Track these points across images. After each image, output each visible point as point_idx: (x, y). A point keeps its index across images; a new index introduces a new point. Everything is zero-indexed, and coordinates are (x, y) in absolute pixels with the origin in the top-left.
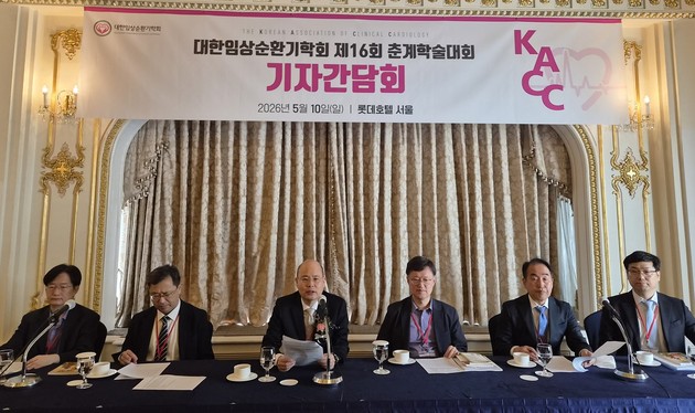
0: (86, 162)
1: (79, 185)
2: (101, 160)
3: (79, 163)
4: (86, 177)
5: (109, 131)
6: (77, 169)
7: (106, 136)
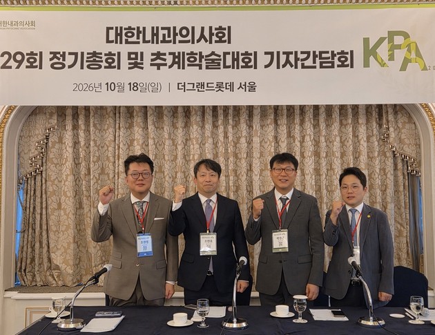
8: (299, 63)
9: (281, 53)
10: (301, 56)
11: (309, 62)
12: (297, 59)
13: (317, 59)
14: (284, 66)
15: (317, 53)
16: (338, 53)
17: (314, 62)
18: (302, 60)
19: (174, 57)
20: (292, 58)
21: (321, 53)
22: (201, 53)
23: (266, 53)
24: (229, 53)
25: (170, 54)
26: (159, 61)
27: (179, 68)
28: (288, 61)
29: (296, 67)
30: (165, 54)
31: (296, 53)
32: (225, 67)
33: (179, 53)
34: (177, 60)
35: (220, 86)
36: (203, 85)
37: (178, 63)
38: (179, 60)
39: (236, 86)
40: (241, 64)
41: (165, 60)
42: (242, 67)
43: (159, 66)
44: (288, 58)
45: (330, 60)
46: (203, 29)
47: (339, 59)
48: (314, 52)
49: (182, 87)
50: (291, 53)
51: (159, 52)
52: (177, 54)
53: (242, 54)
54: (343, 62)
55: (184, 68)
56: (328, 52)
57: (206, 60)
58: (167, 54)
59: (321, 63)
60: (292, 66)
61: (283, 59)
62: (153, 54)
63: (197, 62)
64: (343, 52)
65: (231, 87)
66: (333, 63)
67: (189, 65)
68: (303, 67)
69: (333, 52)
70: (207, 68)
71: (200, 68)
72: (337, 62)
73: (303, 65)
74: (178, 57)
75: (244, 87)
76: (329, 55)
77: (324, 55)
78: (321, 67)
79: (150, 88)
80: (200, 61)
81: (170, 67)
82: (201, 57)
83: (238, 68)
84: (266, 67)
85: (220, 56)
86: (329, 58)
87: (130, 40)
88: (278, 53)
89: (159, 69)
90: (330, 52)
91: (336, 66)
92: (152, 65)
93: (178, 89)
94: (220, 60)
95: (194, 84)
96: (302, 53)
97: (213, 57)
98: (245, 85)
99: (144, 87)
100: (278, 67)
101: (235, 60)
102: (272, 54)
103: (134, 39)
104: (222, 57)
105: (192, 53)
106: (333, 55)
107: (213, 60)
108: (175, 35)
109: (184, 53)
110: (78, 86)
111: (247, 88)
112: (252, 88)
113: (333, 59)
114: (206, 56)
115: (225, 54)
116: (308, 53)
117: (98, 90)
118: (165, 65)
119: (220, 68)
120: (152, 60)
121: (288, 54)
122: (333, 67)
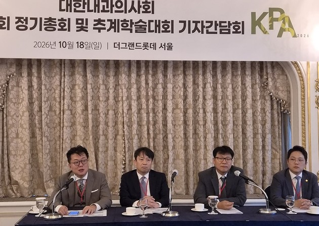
8: (205, 30)
9: (191, 22)
10: (206, 25)
11: (212, 29)
12: (203, 27)
13: (218, 27)
14: (193, 32)
15: (218, 23)
16: (233, 23)
17: (216, 29)
18: (207, 27)
19: (112, 23)
20: (199, 26)
21: (221, 22)
22: (131, 20)
23: (180, 22)
24: (152, 21)
25: (108, 20)
26: (99, 26)
27: (115, 31)
28: (196, 28)
29: (202, 33)
30: (104, 21)
31: (202, 22)
32: (150, 31)
33: (115, 20)
34: (113, 25)
35: (146, 46)
36: (133, 45)
37: (115, 28)
38: (115, 25)
39: (158, 46)
40: (162, 29)
41: (104, 25)
42: (163, 32)
43: (99, 29)
44: (196, 25)
45: (227, 28)
46: (133, 2)
47: (234, 28)
48: (216, 22)
49: (117, 45)
50: (199, 22)
51: (99, 19)
52: (113, 21)
53: (163, 22)
54: (237, 30)
55: (118, 32)
56: (225, 22)
57: (135, 26)
58: (106, 21)
59: (221, 30)
60: (199, 32)
61: (193, 26)
62: (95, 21)
63: (129, 27)
64: (236, 22)
65: (154, 46)
66: (229, 30)
67: (122, 29)
68: (208, 32)
69: (229, 22)
70: (136, 32)
71: (131, 32)
72: (232, 30)
73: (207, 31)
74: (115, 23)
75: (164, 47)
76: (227, 24)
77: (223, 24)
78: (221, 33)
79: (93, 46)
80: (131, 26)
81: (108, 30)
82: (132, 23)
83: (159, 32)
84: (181, 32)
85: (146, 23)
86: (226, 26)
87: (77, 9)
88: (189, 22)
89: (99, 32)
90: (227, 22)
91: (231, 32)
92: (94, 28)
93: (114, 47)
94: (146, 26)
95: (126, 44)
96: (207, 22)
97: (141, 24)
98: (165, 45)
99: (89, 45)
100: (189, 32)
101: (157, 26)
102: (184, 22)
103: (81, 9)
104: (147, 24)
105: (125, 20)
106: (230, 24)
107: (141, 26)
108: (112, 6)
109: (118, 20)
110: (37, 43)
111: (166, 48)
112: (170, 47)
113: (229, 27)
114: (136, 23)
115: (150, 21)
116: (211, 22)
117: (53, 47)
118: (105, 29)
119: (146, 32)
120: (95, 25)
121: (196, 22)
122: (229, 33)
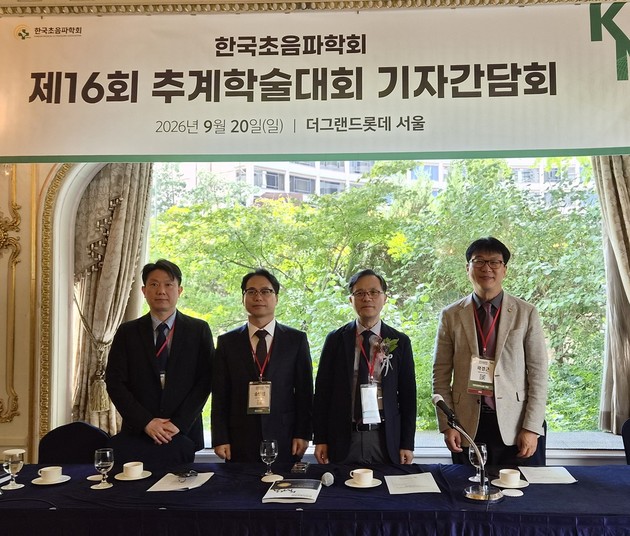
0: (23, 225)
1: (16, 254)
2: (40, 222)
3: (14, 226)
4: (23, 243)
5: (49, 183)
6: (12, 234)
7: (46, 189)
